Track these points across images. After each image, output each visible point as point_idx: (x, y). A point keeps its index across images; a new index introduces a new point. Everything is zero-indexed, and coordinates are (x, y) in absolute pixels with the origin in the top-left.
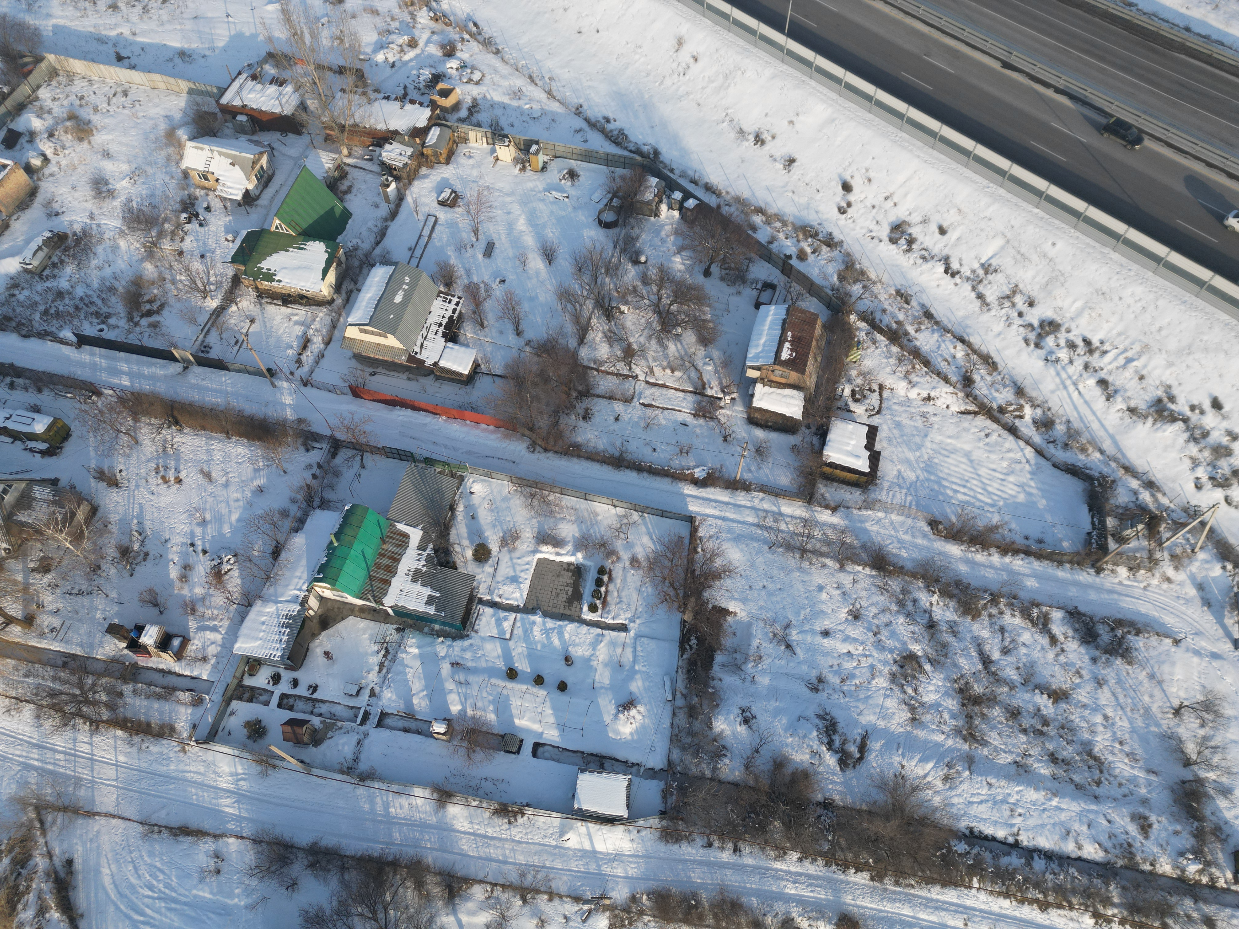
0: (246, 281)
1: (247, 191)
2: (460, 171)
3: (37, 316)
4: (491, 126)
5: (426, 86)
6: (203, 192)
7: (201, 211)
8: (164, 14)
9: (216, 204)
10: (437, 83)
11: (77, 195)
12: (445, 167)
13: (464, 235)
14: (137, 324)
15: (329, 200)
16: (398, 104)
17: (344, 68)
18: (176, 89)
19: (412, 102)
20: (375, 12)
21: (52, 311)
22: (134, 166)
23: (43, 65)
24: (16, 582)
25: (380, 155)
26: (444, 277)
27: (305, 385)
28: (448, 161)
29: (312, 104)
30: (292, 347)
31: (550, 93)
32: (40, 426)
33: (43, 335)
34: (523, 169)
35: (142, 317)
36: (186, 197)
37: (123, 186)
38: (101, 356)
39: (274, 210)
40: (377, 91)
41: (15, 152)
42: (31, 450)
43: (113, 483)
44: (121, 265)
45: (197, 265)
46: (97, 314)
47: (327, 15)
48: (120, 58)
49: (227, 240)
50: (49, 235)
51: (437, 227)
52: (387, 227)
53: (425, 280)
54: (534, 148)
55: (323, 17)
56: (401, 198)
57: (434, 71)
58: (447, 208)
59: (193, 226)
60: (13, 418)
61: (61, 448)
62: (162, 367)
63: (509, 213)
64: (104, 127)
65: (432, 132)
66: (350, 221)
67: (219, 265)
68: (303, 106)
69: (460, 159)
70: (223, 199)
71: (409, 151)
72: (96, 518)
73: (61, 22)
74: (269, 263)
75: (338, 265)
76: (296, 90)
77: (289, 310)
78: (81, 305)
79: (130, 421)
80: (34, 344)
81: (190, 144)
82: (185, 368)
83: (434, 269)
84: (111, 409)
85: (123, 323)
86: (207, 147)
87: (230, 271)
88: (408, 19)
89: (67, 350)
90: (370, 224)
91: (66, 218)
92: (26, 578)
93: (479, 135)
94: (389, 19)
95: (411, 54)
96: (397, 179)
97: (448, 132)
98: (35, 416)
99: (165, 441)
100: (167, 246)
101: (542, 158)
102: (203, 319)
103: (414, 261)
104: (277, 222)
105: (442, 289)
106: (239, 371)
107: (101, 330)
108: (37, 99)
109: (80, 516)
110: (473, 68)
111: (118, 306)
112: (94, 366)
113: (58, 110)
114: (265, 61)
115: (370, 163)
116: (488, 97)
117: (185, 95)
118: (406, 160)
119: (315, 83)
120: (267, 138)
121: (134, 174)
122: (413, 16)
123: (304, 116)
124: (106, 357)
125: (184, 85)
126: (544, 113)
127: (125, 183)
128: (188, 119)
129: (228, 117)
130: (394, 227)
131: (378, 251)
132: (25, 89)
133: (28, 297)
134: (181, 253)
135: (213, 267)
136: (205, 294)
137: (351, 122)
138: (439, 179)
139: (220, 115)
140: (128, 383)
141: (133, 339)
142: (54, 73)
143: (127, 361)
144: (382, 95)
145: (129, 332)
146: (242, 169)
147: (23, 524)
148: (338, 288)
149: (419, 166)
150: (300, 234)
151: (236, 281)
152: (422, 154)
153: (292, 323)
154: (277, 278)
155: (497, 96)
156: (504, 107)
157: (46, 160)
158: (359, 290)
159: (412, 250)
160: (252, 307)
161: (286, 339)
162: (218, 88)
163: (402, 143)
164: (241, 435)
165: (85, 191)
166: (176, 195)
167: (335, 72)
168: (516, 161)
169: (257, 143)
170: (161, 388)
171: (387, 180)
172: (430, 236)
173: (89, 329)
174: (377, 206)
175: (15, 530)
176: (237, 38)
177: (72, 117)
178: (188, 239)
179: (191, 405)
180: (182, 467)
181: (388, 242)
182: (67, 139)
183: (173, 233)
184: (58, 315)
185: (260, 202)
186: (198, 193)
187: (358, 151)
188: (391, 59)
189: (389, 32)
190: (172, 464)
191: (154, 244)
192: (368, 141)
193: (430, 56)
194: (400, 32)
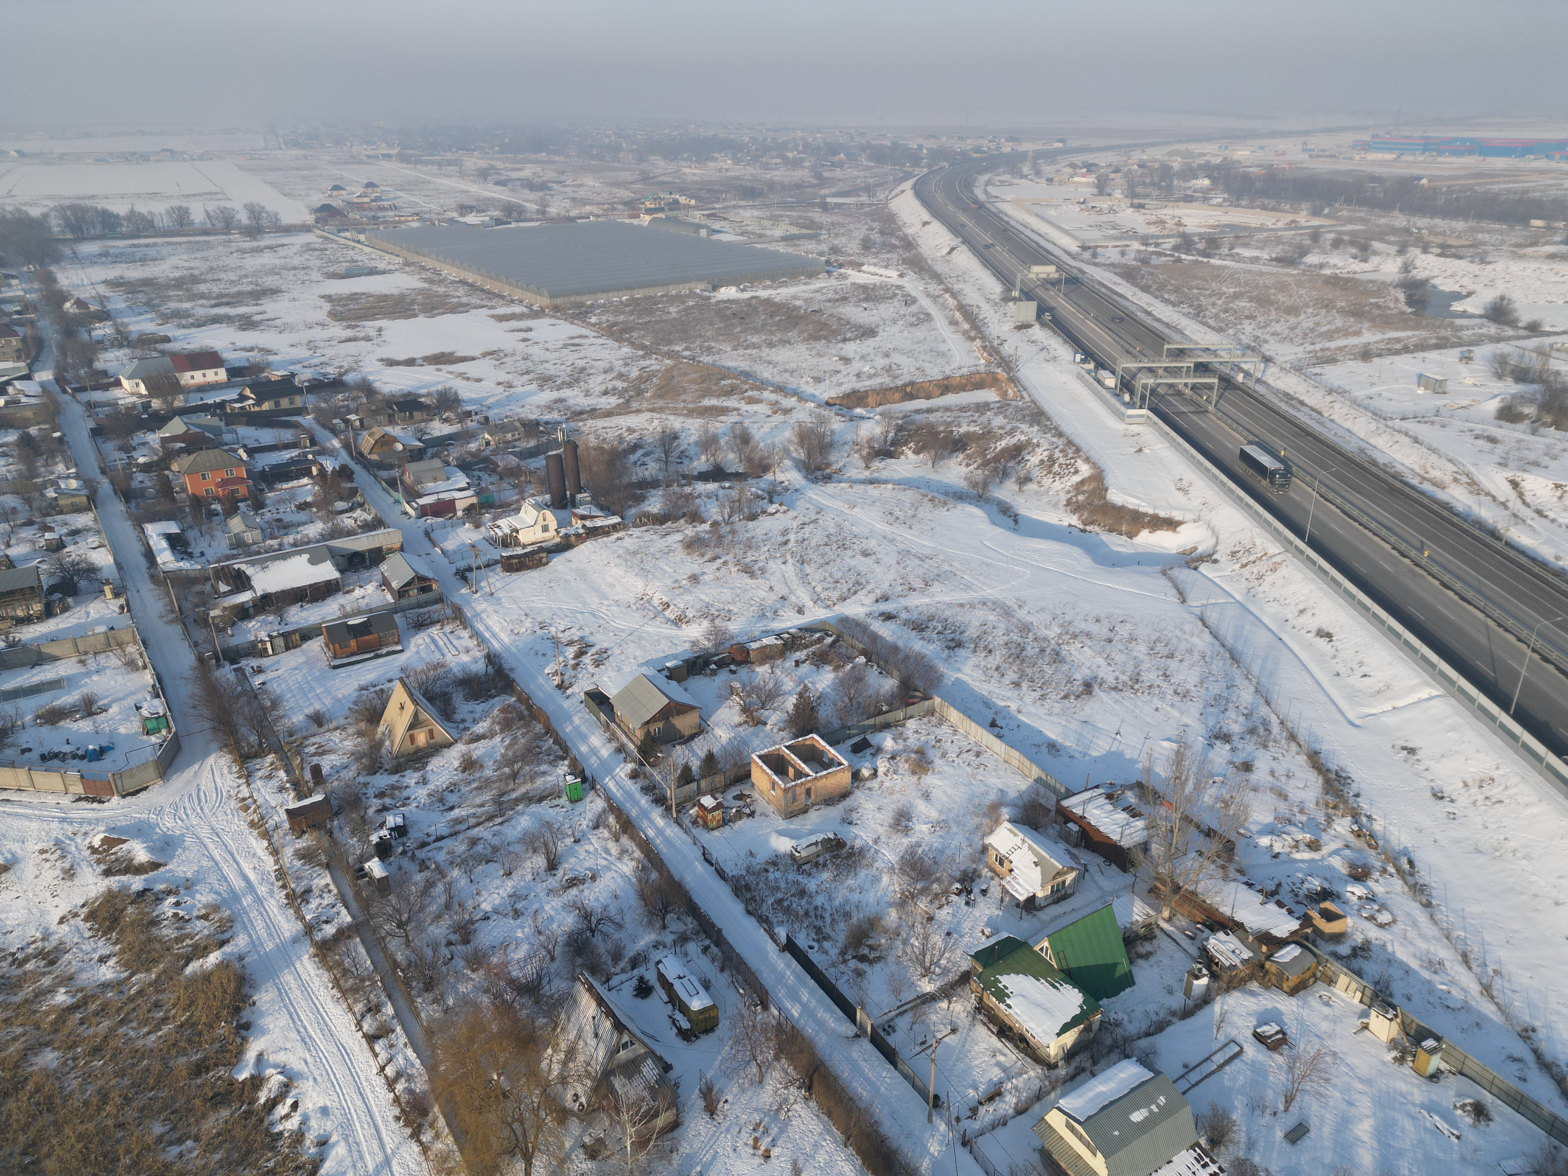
0: (975, 984)
1: (1034, 896)
2: (1305, 1013)
3: (771, 901)
4: (1376, 983)
5: (1307, 896)
6: (990, 874)
7: (976, 890)
8: (1057, 708)
9: (995, 892)
10: (1325, 900)
11: (878, 816)
12: (1285, 997)
13: (1270, 1094)
14: (845, 962)
15: (1118, 954)
16: (1260, 898)
17: (1215, 832)
18: (1027, 772)
19: (1280, 904)
20: (1283, 796)
21: (786, 904)
22: (943, 817)
23: (927, 703)
24: (561, 1147)
25: (1207, 939)
26: (1213, 1128)
27: (964, 1144)
28: (1293, 992)
29: (1156, 849)
30: (976, 1089)
31: (1487, 989)
32: (696, 1004)
33: (764, 921)
34: (1401, 1060)
35: (854, 957)
36: (970, 870)
37: (921, 830)
38: (794, 972)
39: (1050, 930)
40: (1241, 871)
41: (855, 758)
42: (674, 1022)
43: (711, 1110)
44: (871, 897)
45: (937, 939)
46: (818, 930)
47: (1224, 776)
48: (993, 724)
49: (983, 932)
50: (832, 836)
51: (1236, 1062)
52: (1169, 1023)
53: (1185, 1116)
54: (1430, 1043)
55: (1218, 775)
56: (1206, 1000)
57: (1326, 885)
58: (1262, 1047)
59: (959, 901)
60: (684, 980)
61: (697, 1038)
62: (838, 1020)
63: (1351, 1104)
64: (940, 772)
65: (1288, 949)
66: (1128, 990)
67: (959, 952)
68: (1145, 847)
69: (1313, 1000)
70: (1005, 891)
71: (1247, 954)
72: (670, 1135)
73: (965, 678)
74: (1009, 981)
75: (1085, 1029)
76: (1147, 828)
77: (999, 1045)
78: (812, 914)
79: (771, 1054)
80: (750, 923)
81: (1007, 825)
82: (857, 1036)
83: (1206, 1110)
84: (765, 1030)
85: (834, 952)
86: (1021, 836)
87: (965, 965)
88: (1322, 819)
89: (771, 948)
90: (1151, 1007)
91: (855, 830)
92: (572, 1149)
93: (1354, 985)
94: (1296, 810)
95: (1306, 855)
96: (1213, 976)
97: (1310, 961)
98: (702, 991)
99: (786, 1100)
100: (923, 904)
101: (1436, 1062)
102: (908, 996)
103: (1183, 1085)
104: (1046, 944)
105: (1203, 1142)
106: (906, 1076)
107: (811, 948)
108: (903, 725)
109: (660, 1122)
110: (1383, 907)
111: (841, 934)
112: (781, 977)
113: (913, 741)
114: (1131, 787)
115: (1189, 942)
116: (1390, 948)
117: (1031, 780)
118: (1237, 961)
119: (1172, 831)
120: (1086, 857)
121: (939, 825)
122: (1329, 820)
123: (1141, 856)
124: (797, 976)
125: (1036, 772)
126: (1465, 1007)
127: (925, 828)
128: (1021, 803)
129: (1061, 819)
130: (1179, 1028)
131: (1143, 1043)
132: (900, 714)
133: (776, 879)
134: (931, 919)
135: (952, 951)
136: (927, 972)
137: (1191, 888)
138: (1270, 1006)
139: (1053, 814)
140: (796, 1015)
141: (831, 974)
142: (931, 712)
143: (811, 993)
144: (1245, 879)
145: (833, 965)
146: (1043, 873)
147: (612, 1090)
148: (1070, 1055)
149: (1251, 977)
150: (1062, 971)
151: (965, 978)
152: (1262, 966)
153: (993, 1061)
154: (1008, 1001)
155: (1402, 954)
156: (1408, 971)
157: (875, 774)
158: (1094, 1075)
159: (1188, 1069)
160: (963, 1015)
161: (976, 1074)
162: (1067, 790)
163: (1243, 941)
164: (859, 1152)
165: (887, 816)
166: (963, 862)
167: (1201, 831)
168: (1393, 1044)
169: (1074, 857)
170: (821, 1041)
171: (1200, 970)
172: (1221, 1067)
173: (802, 941)
174: (1170, 992)
175: (603, 1091)
176: (1114, 758)
177: (921, 752)
178: (946, 910)
179: (836, 1079)
180: (780, 1142)
181: (1161, 1041)
182: (904, 767)
183: (936, 896)
184: (787, 910)
185: (1041, 915)
186: (985, 872)
187: (1182, 921)
188: (1277, 848)
189: (1290, 822)
190: (774, 1131)
191: (913, 896)
192: (1200, 917)
193: (1331, 868)
194: (1304, 827)
